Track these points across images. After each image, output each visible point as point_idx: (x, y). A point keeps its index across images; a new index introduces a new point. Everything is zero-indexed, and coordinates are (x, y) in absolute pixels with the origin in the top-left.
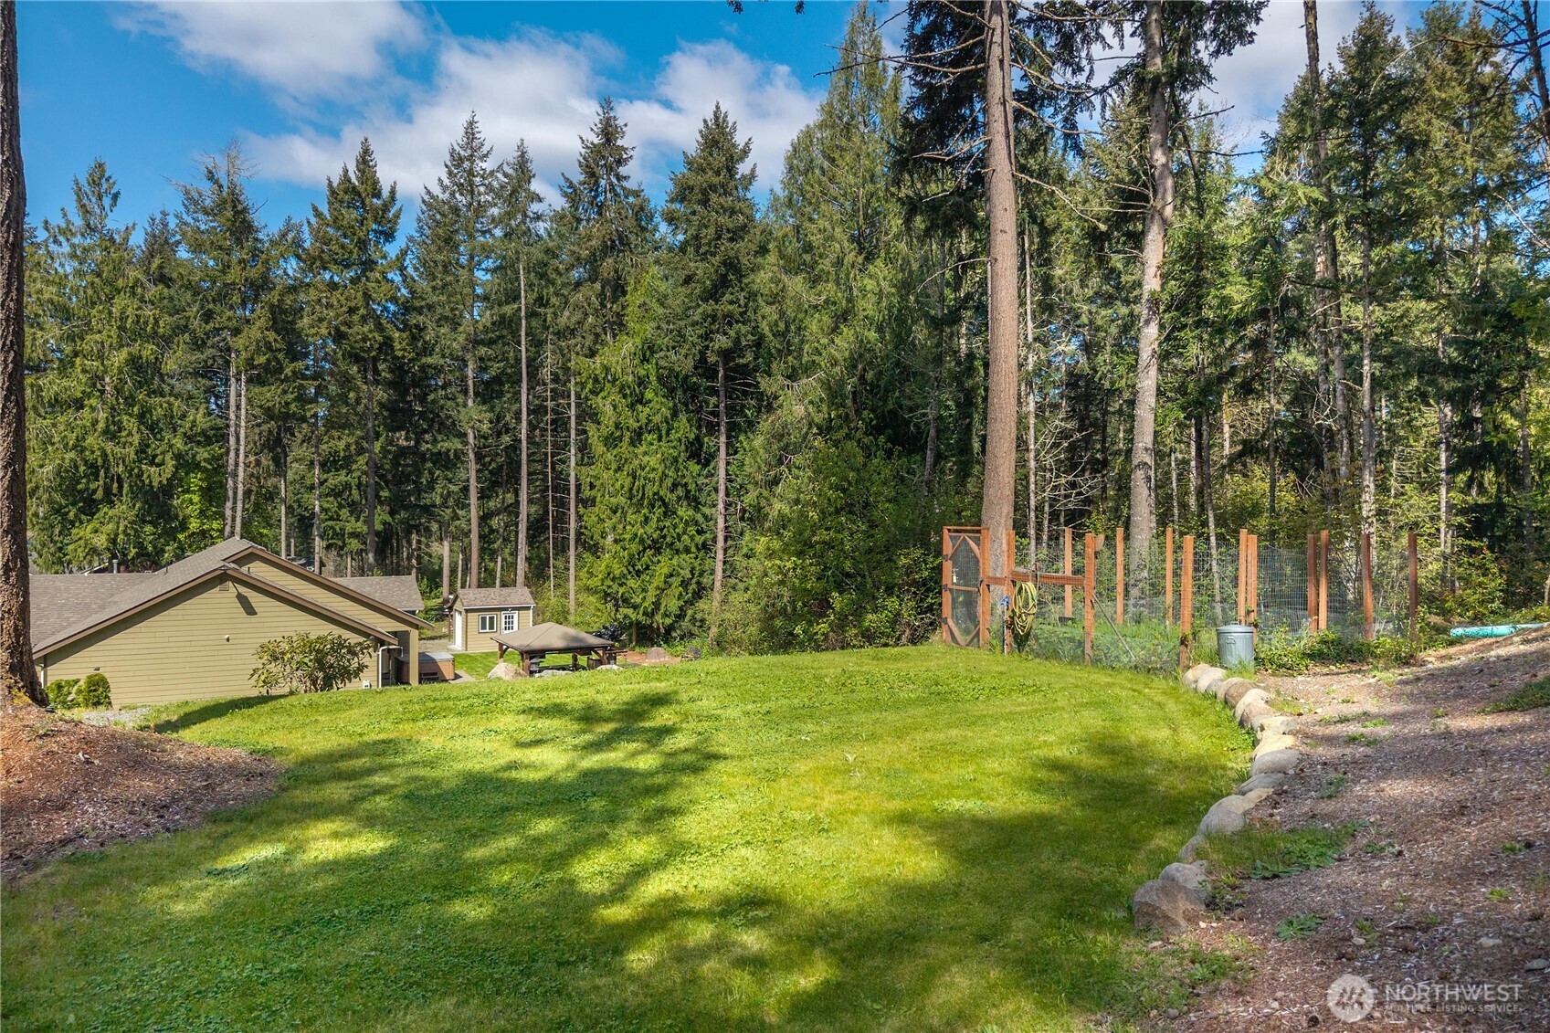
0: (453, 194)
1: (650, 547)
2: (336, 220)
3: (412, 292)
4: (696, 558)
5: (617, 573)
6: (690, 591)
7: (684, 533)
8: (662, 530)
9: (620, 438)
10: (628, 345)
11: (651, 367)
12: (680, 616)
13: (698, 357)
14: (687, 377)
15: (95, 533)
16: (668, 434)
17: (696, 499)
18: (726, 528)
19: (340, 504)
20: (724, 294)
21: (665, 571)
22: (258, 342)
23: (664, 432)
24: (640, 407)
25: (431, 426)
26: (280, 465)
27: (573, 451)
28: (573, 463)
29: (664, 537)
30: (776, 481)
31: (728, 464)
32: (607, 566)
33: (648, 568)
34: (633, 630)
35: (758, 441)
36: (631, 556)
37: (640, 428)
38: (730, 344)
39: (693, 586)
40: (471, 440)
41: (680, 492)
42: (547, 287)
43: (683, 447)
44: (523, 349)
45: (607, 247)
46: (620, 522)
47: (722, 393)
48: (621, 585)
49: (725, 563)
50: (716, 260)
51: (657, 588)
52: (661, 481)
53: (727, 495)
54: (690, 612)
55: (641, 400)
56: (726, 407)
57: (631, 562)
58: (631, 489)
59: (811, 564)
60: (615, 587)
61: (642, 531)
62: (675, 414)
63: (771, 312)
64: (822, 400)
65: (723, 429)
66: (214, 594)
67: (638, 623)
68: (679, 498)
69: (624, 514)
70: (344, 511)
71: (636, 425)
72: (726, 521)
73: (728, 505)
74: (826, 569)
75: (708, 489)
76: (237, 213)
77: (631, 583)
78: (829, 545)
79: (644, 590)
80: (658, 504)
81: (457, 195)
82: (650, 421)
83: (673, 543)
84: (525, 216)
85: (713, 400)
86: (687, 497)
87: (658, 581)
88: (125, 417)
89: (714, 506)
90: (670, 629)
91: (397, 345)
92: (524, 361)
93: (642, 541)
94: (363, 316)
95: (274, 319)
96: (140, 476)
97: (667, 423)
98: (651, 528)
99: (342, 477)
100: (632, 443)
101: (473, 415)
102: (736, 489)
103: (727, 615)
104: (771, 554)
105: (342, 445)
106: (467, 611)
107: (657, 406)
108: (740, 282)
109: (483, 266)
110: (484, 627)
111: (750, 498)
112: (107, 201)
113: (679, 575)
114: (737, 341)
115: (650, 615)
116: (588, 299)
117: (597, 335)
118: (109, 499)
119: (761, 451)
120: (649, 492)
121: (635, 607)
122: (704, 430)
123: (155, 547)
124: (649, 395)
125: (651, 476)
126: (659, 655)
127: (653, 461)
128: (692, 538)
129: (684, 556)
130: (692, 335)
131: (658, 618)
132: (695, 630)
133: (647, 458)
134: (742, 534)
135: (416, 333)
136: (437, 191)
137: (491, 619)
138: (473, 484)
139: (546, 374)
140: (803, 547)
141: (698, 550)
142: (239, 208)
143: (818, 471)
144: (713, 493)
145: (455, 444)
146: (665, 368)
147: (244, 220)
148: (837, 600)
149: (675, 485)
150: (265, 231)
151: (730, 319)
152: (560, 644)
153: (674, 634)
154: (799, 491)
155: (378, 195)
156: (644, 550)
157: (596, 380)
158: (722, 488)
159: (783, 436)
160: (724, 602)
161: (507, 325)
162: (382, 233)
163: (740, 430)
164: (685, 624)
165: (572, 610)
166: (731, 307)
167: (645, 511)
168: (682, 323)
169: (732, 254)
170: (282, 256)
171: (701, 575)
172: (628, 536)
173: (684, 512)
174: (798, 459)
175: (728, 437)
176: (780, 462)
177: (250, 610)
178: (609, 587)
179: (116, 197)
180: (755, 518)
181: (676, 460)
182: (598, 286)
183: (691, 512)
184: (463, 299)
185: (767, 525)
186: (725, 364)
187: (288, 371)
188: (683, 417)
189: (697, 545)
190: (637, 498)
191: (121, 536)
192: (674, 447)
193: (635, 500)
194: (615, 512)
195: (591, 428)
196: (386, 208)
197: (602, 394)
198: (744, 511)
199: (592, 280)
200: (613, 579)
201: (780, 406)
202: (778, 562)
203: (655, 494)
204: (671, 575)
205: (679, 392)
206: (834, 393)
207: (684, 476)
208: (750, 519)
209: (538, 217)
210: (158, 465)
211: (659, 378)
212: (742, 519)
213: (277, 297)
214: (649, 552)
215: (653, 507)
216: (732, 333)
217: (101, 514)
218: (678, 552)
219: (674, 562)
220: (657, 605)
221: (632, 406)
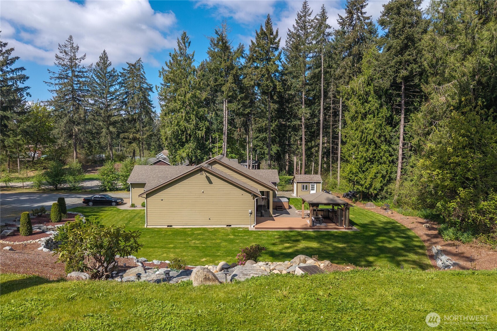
0: (298, 30)
1: (369, 161)
2: (258, 44)
3: (284, 67)
4: (389, 166)
5: (354, 171)
6: (386, 180)
7: (384, 156)
8: (374, 154)
9: (357, 117)
10: (362, 79)
11: (371, 87)
12: (382, 189)
13: (392, 81)
14: (387, 90)
15: (183, 152)
16: (378, 114)
17: (389, 142)
18: (403, 154)
19: (264, 144)
20: (405, 52)
21: (375, 171)
22: (229, 88)
23: (376, 114)
24: (366, 104)
25: (291, 117)
26: (247, 132)
27: (340, 124)
28: (340, 128)
29: (375, 157)
30: (428, 133)
31: (405, 126)
32: (350, 169)
33: (367, 169)
34: (361, 194)
35: (420, 115)
36: (361, 165)
37: (366, 112)
38: (408, 74)
39: (387, 178)
40: (303, 120)
41: (382, 139)
42: (332, 61)
43: (384, 120)
44: (322, 85)
45: (356, 42)
46: (356, 151)
47: (403, 96)
48: (356, 176)
49: (402, 169)
50: (402, 37)
51: (371, 178)
52: (374, 134)
53: (404, 140)
54: (385, 188)
55: (367, 101)
56: (405, 102)
57: (360, 167)
58: (361, 138)
59: (447, 173)
60: (353, 177)
61: (365, 154)
62: (381, 106)
63: (428, 56)
64: (455, 94)
65: (403, 112)
66: (198, 175)
67: (363, 192)
68: (382, 141)
69: (358, 148)
70: (264, 146)
71: (364, 111)
72: (403, 151)
73: (404, 144)
74: (456, 175)
75: (395, 137)
76: (223, 43)
77: (360, 175)
78: (458, 164)
79: (366, 179)
80: (372, 143)
81: (300, 31)
82: (370, 110)
83: (378, 160)
84: (324, 34)
85: (399, 99)
86: (385, 141)
87: (372, 175)
88: (192, 115)
89: (398, 144)
90: (376, 195)
91: (278, 87)
92: (322, 90)
93: (365, 159)
94: (267, 78)
95: (235, 79)
96: (196, 133)
97: (378, 110)
98: (369, 154)
99: (264, 135)
100: (362, 119)
101: (304, 111)
102: (408, 137)
103: (402, 192)
104: (426, 168)
105: (264, 124)
106: (298, 183)
107: (374, 103)
108: (414, 46)
109: (309, 56)
110: (303, 189)
111: (415, 141)
112: (187, 45)
113: (381, 173)
114: (411, 72)
115: (369, 188)
116: (347, 63)
117: (350, 77)
118: (187, 141)
119: (421, 120)
120: (369, 138)
121: (362, 185)
122: (394, 113)
123: (201, 157)
124: (370, 99)
125: (370, 132)
126: (371, 206)
127: (371, 126)
128: (387, 158)
129: (383, 165)
130: (390, 72)
131: (371, 190)
132: (388, 196)
133: (368, 125)
134: (410, 157)
135: (284, 82)
136: (292, 30)
137: (306, 186)
138: (303, 137)
139: (330, 94)
140: (443, 165)
141: (390, 163)
142: (224, 41)
143: (452, 128)
144: (397, 140)
145: (298, 122)
146: (377, 87)
147: (226, 46)
148: (462, 192)
149: (380, 137)
150: (232, 49)
151: (408, 63)
152: (325, 202)
153: (378, 197)
154: (442, 137)
155: (272, 34)
156: (366, 162)
157: (348, 94)
158: (402, 137)
159: (433, 112)
160: (401, 185)
161: (316, 77)
162: (274, 48)
163: (411, 112)
164: (383, 193)
165: (338, 184)
166: (409, 57)
167: (367, 146)
168: (386, 67)
169: (410, 33)
170: (237, 57)
171: (391, 173)
172: (359, 157)
173: (384, 147)
174: (441, 123)
175: (405, 115)
176: (431, 124)
177: (210, 182)
178: (351, 177)
179: (190, 43)
180: (417, 150)
181: (381, 125)
182: (351, 57)
183: (387, 147)
184: (301, 68)
185: (423, 153)
186: (405, 84)
187: (239, 98)
188: (385, 108)
189: (389, 161)
190: (364, 141)
191: (190, 154)
192: (380, 120)
193: (363, 142)
194: (354, 147)
195: (346, 114)
196: (275, 38)
197: (351, 100)
198: (411, 147)
199: (349, 55)
200: (353, 174)
201: (433, 99)
202: (429, 171)
203: (371, 139)
204: (378, 173)
205: (383, 97)
206: (463, 89)
207: (384, 132)
208: (415, 150)
209: (329, 34)
210: (201, 131)
211: (375, 92)
212: (411, 150)
213: (235, 71)
214: (368, 163)
215: (370, 144)
216: (409, 69)
217: (186, 146)
218: (381, 163)
219: (379, 167)
220: (371, 185)
221: (363, 104)
